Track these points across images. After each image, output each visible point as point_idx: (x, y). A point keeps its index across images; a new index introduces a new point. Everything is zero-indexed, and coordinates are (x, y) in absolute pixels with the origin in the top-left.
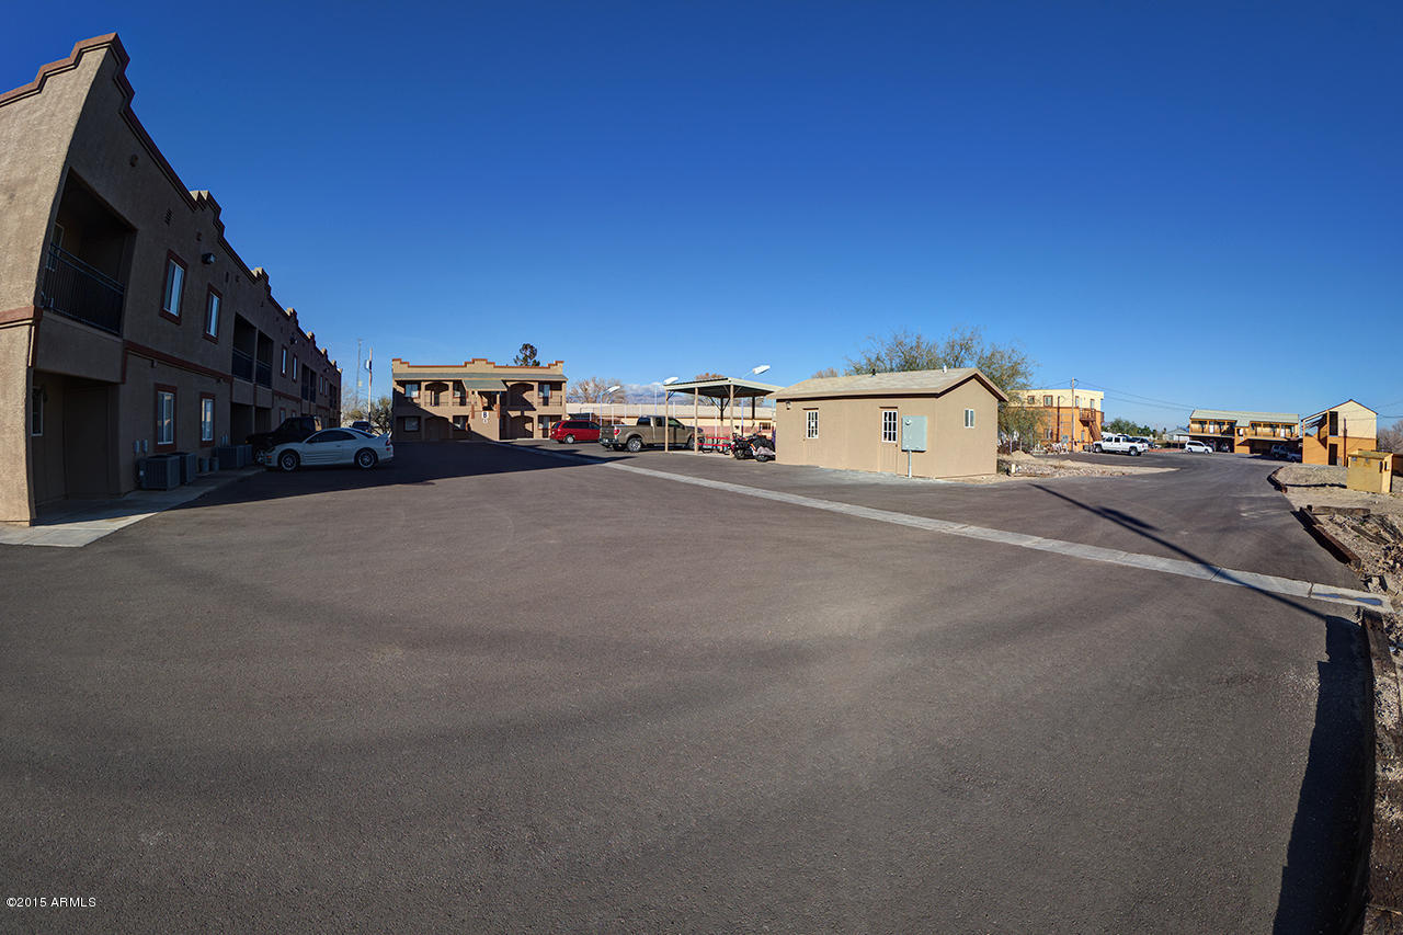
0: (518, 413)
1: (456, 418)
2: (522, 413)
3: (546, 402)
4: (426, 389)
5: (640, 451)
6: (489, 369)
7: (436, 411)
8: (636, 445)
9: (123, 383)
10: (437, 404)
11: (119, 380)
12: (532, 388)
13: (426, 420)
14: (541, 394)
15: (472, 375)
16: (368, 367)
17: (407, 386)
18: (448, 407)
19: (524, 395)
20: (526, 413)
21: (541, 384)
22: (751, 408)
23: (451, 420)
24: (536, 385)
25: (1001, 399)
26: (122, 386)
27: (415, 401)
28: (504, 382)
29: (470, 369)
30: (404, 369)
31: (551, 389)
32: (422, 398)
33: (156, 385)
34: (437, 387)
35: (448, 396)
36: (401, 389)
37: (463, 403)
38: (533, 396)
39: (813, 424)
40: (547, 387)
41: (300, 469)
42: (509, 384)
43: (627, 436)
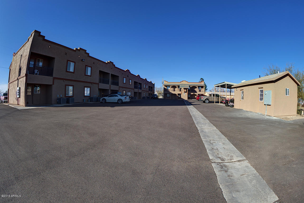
0: (193, 93)
1: (179, 94)
2: (194, 93)
3: (200, 91)
4: (171, 88)
5: (208, 103)
6: (187, 83)
7: (173, 92)
8: (207, 101)
9: (54, 84)
10: (174, 91)
11: (52, 84)
12: (196, 88)
13: (171, 94)
14: (199, 89)
15: (182, 84)
16: (162, 83)
17: (167, 87)
18: (177, 92)
19: (195, 89)
20: (195, 93)
21: (199, 87)
22: (230, 93)
23: (177, 95)
24: (197, 87)
25: (298, 85)
26: (53, 85)
27: (169, 90)
28: (190, 86)
29: (182, 83)
30: (167, 83)
31: (201, 88)
32: (171, 90)
33: (65, 85)
34: (174, 87)
35: (176, 89)
36: (166, 88)
37: (180, 91)
38: (197, 90)
39: (243, 95)
40: (200, 87)
41: (106, 102)
42: (191, 87)
43: (205, 99)
